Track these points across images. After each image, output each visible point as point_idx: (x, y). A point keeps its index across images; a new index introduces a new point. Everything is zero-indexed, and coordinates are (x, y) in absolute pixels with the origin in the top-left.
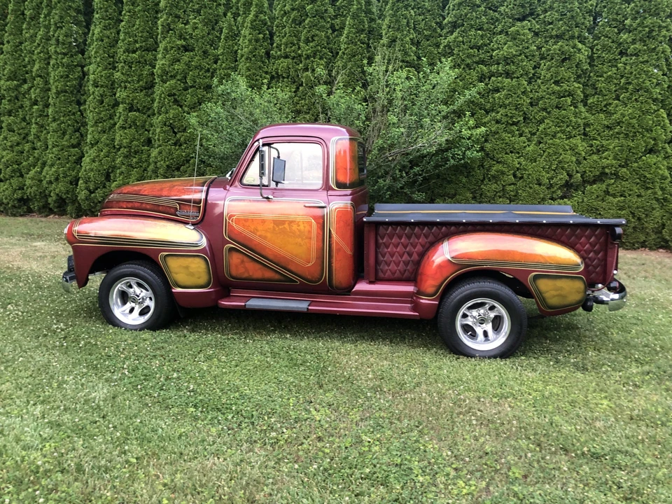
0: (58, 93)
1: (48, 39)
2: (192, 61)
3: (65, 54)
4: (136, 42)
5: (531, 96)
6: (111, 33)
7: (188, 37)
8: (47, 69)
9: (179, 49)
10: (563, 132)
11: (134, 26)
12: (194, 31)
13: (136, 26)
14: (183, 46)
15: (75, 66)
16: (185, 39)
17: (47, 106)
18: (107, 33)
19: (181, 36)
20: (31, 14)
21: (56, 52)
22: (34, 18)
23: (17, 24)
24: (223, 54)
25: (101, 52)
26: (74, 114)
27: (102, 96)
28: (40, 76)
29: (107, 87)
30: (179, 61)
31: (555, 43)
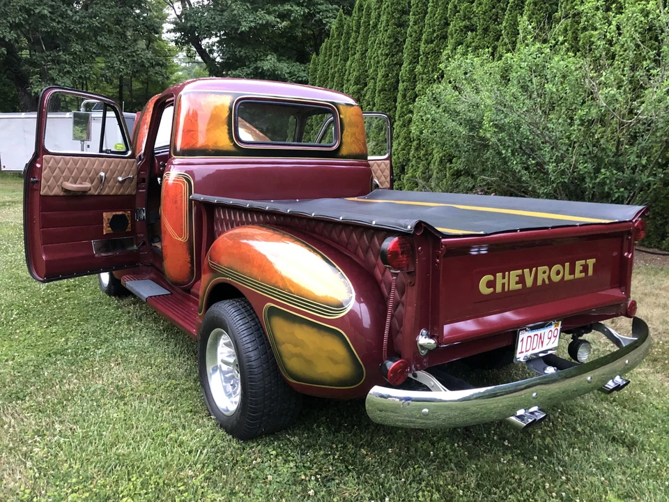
0: (380, 92)
1: (380, 44)
2: (474, 42)
3: (387, 55)
4: (434, 31)
6: (419, 27)
7: (472, 16)
8: (377, 71)
9: (462, 31)
11: (434, 15)
12: (478, 7)
13: (436, 15)
14: (466, 27)
15: (395, 64)
16: (470, 19)
17: (374, 105)
18: (416, 27)
19: (465, 17)
20: (373, 23)
21: (382, 54)
22: (375, 26)
23: (365, 34)
24: (505, 27)
25: (409, 47)
26: (389, 110)
27: (405, 90)
28: (374, 78)
29: (409, 80)
30: (462, 44)
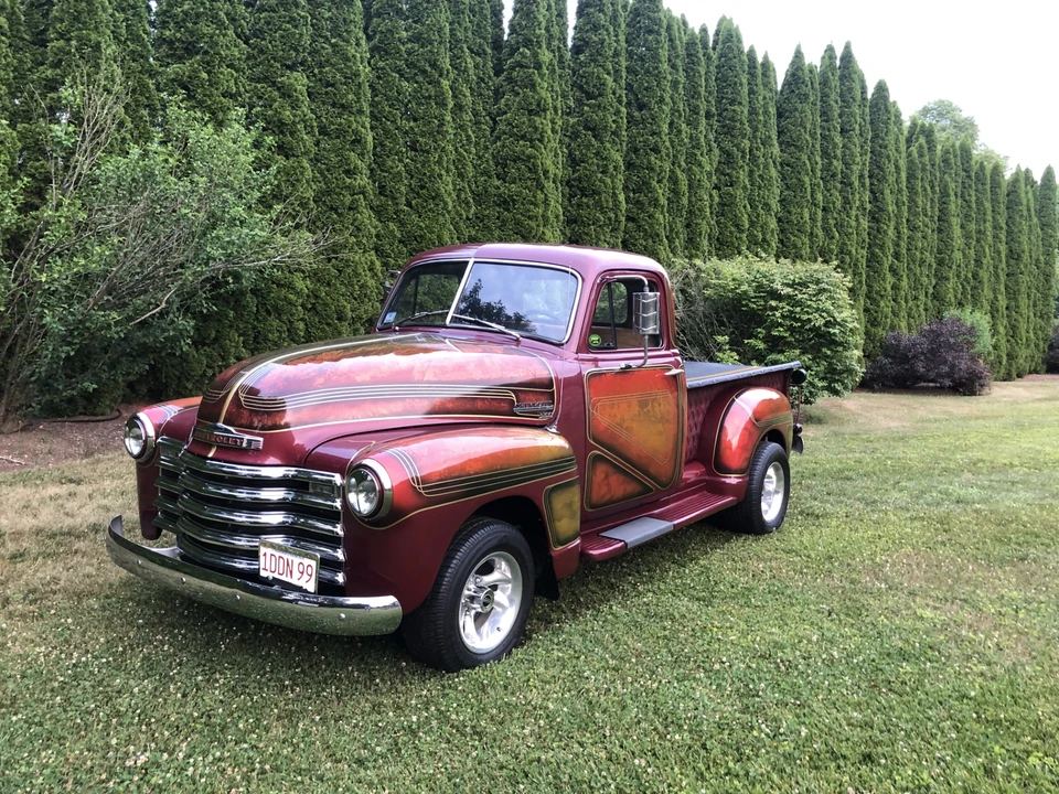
5: (314, 187)
10: (359, 243)
31: (340, 115)
